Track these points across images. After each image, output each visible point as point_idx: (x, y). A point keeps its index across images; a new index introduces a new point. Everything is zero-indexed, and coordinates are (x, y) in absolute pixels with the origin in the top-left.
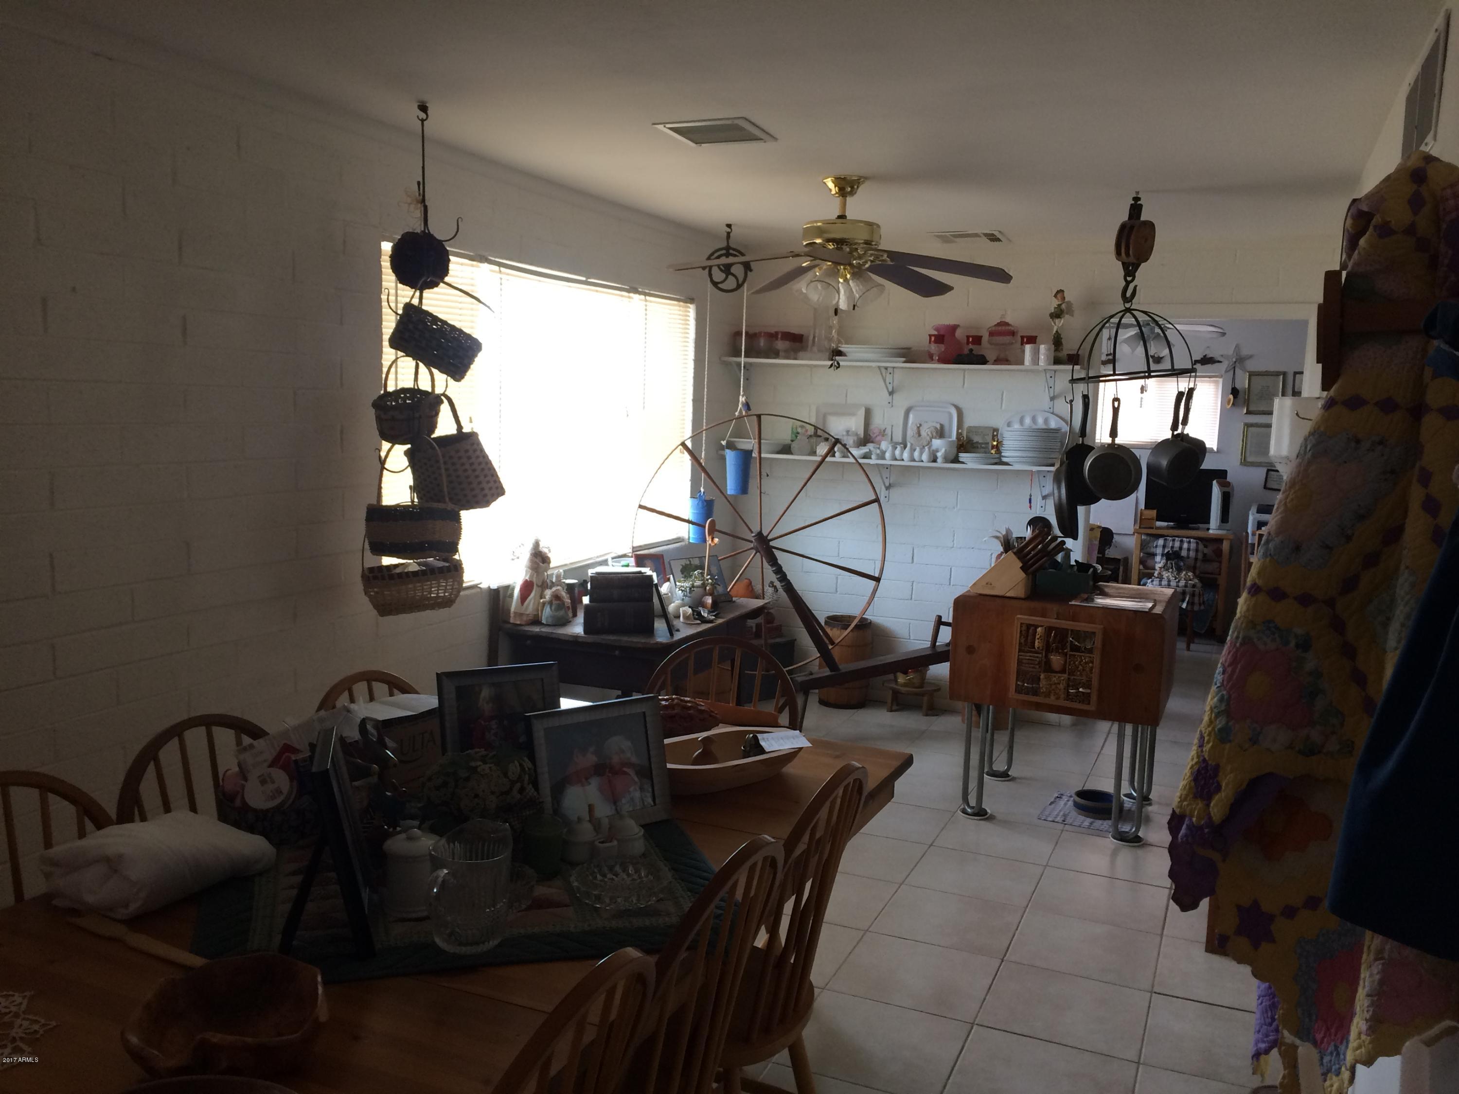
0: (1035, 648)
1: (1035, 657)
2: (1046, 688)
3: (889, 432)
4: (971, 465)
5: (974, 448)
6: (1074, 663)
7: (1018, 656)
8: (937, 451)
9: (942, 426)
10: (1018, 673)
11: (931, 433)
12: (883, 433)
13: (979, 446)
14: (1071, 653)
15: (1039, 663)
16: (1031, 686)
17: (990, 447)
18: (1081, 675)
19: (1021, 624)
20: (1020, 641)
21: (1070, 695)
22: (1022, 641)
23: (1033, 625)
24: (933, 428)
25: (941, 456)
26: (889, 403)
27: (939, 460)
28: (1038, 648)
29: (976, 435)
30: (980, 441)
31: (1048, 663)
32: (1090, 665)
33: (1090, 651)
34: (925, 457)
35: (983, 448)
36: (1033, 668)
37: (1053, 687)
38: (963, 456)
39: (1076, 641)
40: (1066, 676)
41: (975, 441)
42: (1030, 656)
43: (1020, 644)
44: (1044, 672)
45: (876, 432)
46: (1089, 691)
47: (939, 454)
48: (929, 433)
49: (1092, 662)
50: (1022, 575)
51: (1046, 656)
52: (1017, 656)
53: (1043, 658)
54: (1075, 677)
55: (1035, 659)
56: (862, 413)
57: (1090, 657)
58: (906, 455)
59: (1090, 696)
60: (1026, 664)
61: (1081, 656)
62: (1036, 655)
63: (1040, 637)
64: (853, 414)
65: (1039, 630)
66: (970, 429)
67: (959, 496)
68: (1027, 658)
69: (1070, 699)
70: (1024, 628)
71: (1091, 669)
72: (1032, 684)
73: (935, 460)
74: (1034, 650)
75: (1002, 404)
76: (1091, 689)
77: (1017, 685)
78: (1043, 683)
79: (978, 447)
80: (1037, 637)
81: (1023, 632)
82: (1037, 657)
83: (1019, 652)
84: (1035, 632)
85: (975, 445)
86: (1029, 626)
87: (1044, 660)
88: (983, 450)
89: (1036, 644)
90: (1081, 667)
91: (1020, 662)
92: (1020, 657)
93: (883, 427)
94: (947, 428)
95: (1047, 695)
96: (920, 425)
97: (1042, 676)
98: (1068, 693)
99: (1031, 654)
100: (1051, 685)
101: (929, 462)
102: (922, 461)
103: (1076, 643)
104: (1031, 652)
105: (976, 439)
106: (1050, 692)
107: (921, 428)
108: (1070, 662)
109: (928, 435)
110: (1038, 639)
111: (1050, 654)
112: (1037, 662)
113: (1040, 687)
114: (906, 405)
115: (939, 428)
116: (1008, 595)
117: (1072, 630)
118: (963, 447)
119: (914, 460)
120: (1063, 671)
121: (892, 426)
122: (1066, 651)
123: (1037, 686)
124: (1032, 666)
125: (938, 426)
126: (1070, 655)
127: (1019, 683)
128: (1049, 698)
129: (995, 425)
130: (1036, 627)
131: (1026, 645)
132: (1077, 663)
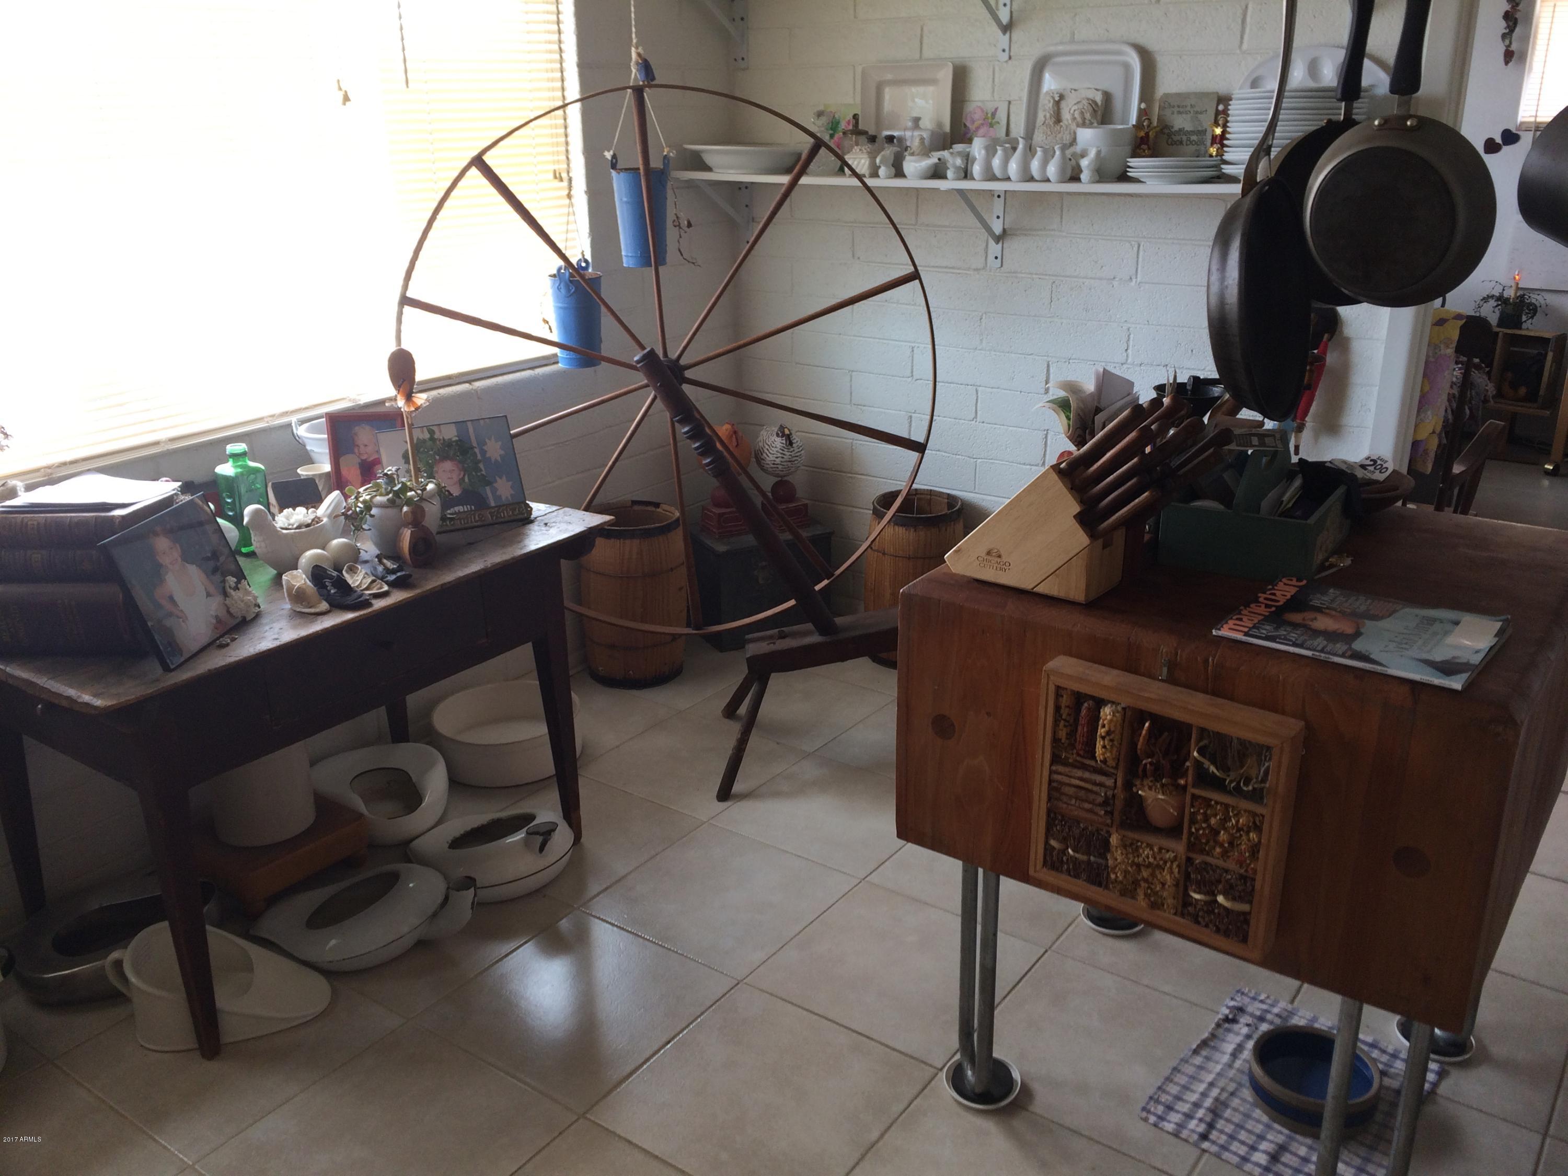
0: (1093, 757)
1: (1095, 784)
2: (1126, 872)
3: (1002, 116)
4: (1153, 186)
5: (1174, 143)
6: (1206, 819)
7: (1051, 772)
8: (1083, 155)
9: (1107, 96)
10: (1052, 816)
11: (1082, 113)
12: (990, 120)
13: (1184, 138)
14: (1197, 792)
15: (1105, 803)
16: (1085, 858)
17: (1209, 142)
18: (1225, 854)
19: (1058, 688)
20: (1054, 733)
21: (1191, 904)
22: (1062, 734)
23: (1092, 698)
24: (1085, 102)
25: (1089, 165)
26: (1004, 51)
27: (1084, 176)
28: (1104, 761)
29: (1179, 113)
30: (1188, 127)
31: (1135, 805)
32: (1253, 835)
33: (1257, 796)
34: (1052, 170)
35: (1192, 143)
36: (1090, 811)
37: (1145, 873)
38: (1139, 165)
39: (1214, 763)
40: (1179, 847)
41: (1176, 128)
42: (1081, 779)
43: (1056, 740)
44: (1123, 825)
45: (978, 116)
46: (1245, 907)
47: (1084, 163)
48: (1077, 115)
49: (1258, 828)
50: (1081, 539)
51: (1128, 785)
52: (1046, 773)
53: (1119, 791)
54: (1209, 859)
55: (1095, 789)
56: (946, 76)
57: (1254, 815)
58: (1013, 167)
59: (1247, 922)
60: (1070, 797)
61: (1227, 806)
62: (1099, 778)
63: (1108, 733)
64: (933, 82)
65: (1107, 712)
66: (1170, 102)
67: (1141, 253)
68: (1077, 782)
69: (1189, 914)
70: (1065, 701)
71: (1255, 850)
72: (1089, 854)
73: (1075, 178)
74: (1092, 763)
75: (1242, 38)
76: (1250, 902)
77: (1048, 849)
78: (1117, 856)
79: (1181, 143)
80: (1101, 731)
81: (1065, 712)
82: (1101, 785)
83: (1051, 765)
84: (1094, 719)
85: (1176, 138)
86: (1079, 698)
87: (1120, 794)
88: (1192, 148)
89: (1099, 750)
90: (1223, 836)
91: (1054, 790)
92: (1056, 777)
93: (990, 107)
94: (1118, 104)
95: (1129, 891)
96: (1062, 97)
97: (1114, 840)
98: (1186, 902)
99: (1087, 775)
100: (1138, 866)
101: (1063, 181)
102: (1048, 180)
103: (1212, 769)
104: (1084, 767)
105: (1180, 122)
106: (1136, 883)
107: (1063, 104)
108: (1193, 815)
109: (1074, 119)
110: (1103, 738)
111: (1138, 782)
112: (1100, 800)
113: (1107, 866)
114: (1037, 51)
115: (1099, 103)
116: (1040, 589)
117: (1203, 731)
118: (1146, 144)
119: (1032, 179)
120: (1174, 831)
121: (1010, 102)
122: (1182, 782)
123: (1100, 861)
124: (1087, 806)
125: (1099, 98)
126: (1194, 797)
127: (1053, 843)
128: (1134, 897)
129: (1221, 87)
130: (1100, 703)
131: (1072, 746)
132: (1213, 821)
